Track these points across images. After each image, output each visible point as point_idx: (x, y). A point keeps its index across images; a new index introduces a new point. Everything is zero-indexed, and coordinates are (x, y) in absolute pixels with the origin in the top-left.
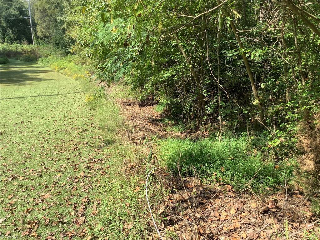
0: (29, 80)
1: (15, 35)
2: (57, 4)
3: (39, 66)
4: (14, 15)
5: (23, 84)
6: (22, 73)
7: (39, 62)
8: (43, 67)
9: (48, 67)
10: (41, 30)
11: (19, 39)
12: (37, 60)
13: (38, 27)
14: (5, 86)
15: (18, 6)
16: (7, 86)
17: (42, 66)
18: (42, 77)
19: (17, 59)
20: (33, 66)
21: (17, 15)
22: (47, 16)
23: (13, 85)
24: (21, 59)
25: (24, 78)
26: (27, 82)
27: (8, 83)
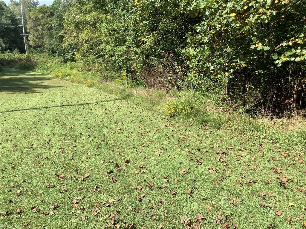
0: (34, 88)
1: (7, 45)
2: (50, 13)
3: (38, 73)
4: (5, 24)
5: (30, 92)
6: (23, 80)
7: (37, 69)
8: (42, 75)
9: (48, 74)
10: (33, 39)
11: (10, 49)
12: (34, 68)
13: (30, 36)
14: (8, 94)
15: (9, 16)
16: (10, 95)
17: (40, 74)
18: (47, 84)
19: (11, 67)
20: (30, 73)
21: (9, 24)
22: (40, 25)
23: (17, 93)
24: (15, 67)
25: (27, 85)
26: (33, 89)
27: (11, 91)
